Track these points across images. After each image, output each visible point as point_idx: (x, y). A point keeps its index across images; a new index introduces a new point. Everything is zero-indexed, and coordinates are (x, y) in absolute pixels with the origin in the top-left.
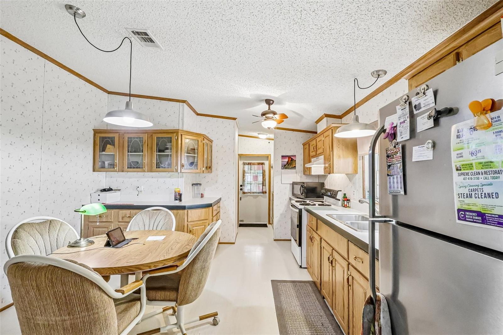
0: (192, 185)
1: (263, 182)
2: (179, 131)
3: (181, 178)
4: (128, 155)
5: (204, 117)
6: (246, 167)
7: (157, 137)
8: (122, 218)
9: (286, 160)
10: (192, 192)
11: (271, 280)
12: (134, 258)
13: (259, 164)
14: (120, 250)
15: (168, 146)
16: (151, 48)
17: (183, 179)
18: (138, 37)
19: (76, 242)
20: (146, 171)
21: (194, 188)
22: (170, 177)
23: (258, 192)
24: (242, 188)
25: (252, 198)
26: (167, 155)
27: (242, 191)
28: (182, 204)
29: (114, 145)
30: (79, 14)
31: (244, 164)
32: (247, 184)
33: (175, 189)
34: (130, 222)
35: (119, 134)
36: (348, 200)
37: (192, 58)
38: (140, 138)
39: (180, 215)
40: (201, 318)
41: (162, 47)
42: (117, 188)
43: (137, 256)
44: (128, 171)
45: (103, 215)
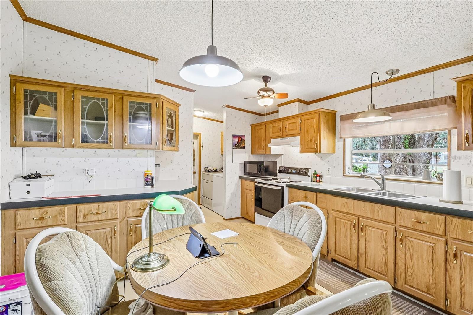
2: (160, 97)
3: (152, 158)
4: (82, 123)
7: (129, 101)
8: (84, 216)
9: (237, 140)
20: (114, 148)
22: (136, 156)
28: (154, 190)
29: (55, 106)
33: (145, 171)
36: (320, 176)
44: (83, 147)
45: (48, 215)
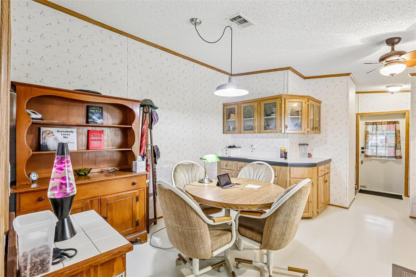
0: (299, 145)
1: (396, 145)
2: (283, 96)
4: (244, 120)
5: (312, 79)
6: (370, 128)
7: (264, 104)
10: (299, 151)
11: (393, 264)
12: (229, 198)
13: (389, 123)
14: (225, 190)
15: (273, 111)
16: (247, 28)
17: (288, 139)
18: (235, 22)
19: (202, 180)
20: (256, 133)
21: (302, 149)
22: (277, 137)
23: (387, 155)
24: (363, 150)
25: (378, 162)
26: (273, 119)
27: (363, 155)
28: (287, 161)
29: (235, 114)
30: (197, 22)
31: (367, 124)
32: (372, 146)
33: (281, 148)
34: (240, 171)
35: (238, 105)
37: (283, 22)
38: (251, 106)
39: (283, 171)
40: (290, 269)
41: (254, 23)
42: (239, 146)
43: (232, 197)
44: (244, 133)
45: (228, 164)
